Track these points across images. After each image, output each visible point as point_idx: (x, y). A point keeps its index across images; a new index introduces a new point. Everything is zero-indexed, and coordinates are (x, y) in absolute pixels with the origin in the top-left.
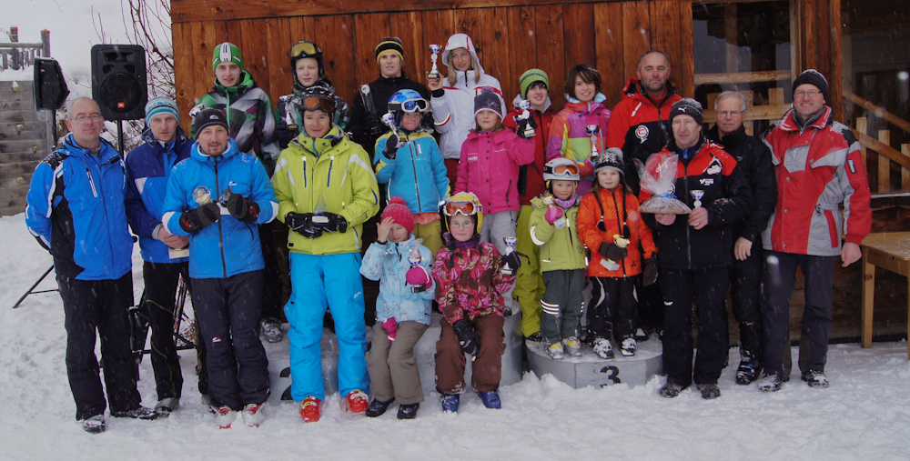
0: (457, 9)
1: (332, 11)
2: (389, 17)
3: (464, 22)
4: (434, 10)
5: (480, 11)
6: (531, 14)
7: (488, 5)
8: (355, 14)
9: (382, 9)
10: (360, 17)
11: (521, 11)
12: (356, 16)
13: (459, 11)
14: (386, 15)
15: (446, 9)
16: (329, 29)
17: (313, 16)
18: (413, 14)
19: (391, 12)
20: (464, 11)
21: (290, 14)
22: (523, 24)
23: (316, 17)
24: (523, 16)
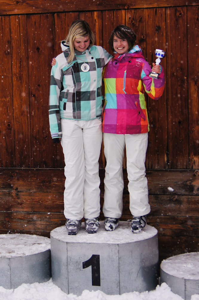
0: (128, 9)
1: (39, 11)
2: (79, 15)
3: (133, 19)
4: (111, 10)
5: (146, 10)
6: (184, 12)
7: (151, 6)
8: (54, 13)
9: (74, 9)
10: (58, 16)
11: (176, 11)
12: (56, 15)
13: (129, 11)
14: (77, 14)
15: (120, 10)
16: (37, 24)
17: (27, 14)
18: (95, 13)
19: (80, 12)
20: (133, 11)
21: (10, 13)
22: (177, 20)
23: (28, 15)
24: (178, 14)
